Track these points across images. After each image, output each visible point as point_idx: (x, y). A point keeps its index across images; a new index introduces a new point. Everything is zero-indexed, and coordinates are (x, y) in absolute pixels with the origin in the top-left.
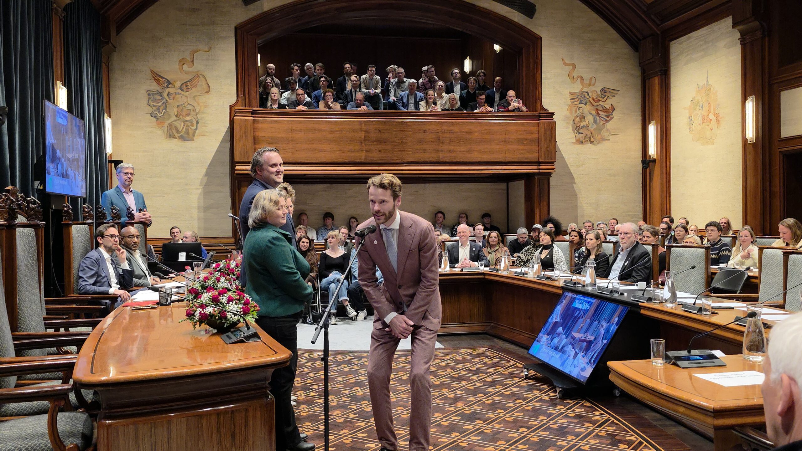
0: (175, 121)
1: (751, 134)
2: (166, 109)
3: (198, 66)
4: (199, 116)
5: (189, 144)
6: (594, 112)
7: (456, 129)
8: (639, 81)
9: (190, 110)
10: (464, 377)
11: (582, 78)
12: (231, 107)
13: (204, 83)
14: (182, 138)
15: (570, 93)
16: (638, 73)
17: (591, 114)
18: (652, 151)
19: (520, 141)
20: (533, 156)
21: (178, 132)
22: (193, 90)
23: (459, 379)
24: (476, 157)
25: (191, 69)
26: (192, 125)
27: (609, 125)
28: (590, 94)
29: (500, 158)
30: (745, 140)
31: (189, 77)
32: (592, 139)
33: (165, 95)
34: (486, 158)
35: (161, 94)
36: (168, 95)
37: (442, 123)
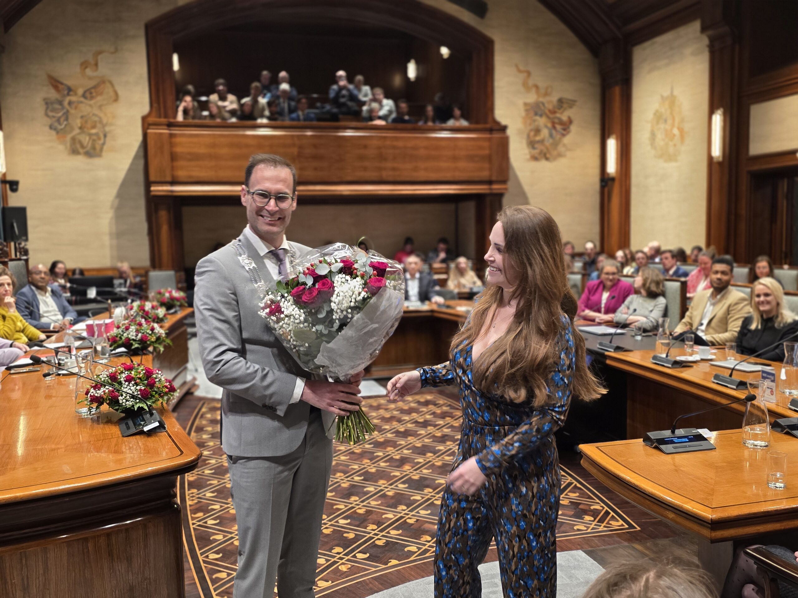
0: (79, 134)
1: (717, 151)
2: (67, 119)
3: (104, 70)
4: (107, 129)
5: (96, 161)
6: (549, 125)
7: (400, 144)
8: (597, 91)
9: (95, 122)
10: (411, 432)
11: (537, 87)
12: (144, 119)
13: (111, 91)
14: (89, 154)
15: (526, 104)
16: (596, 81)
17: (546, 127)
18: (612, 168)
19: (470, 158)
20: (485, 174)
21: (82, 146)
22: (99, 98)
23: (406, 434)
24: (422, 175)
25: (95, 74)
26: (99, 139)
27: (567, 140)
28: (546, 105)
29: (449, 176)
30: (710, 158)
31: (92, 83)
32: (548, 156)
33: (66, 103)
34: (433, 176)
35: (60, 103)
36: (70, 103)
37: (385, 138)
